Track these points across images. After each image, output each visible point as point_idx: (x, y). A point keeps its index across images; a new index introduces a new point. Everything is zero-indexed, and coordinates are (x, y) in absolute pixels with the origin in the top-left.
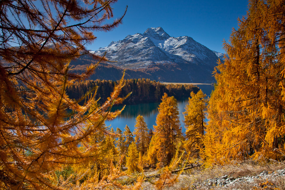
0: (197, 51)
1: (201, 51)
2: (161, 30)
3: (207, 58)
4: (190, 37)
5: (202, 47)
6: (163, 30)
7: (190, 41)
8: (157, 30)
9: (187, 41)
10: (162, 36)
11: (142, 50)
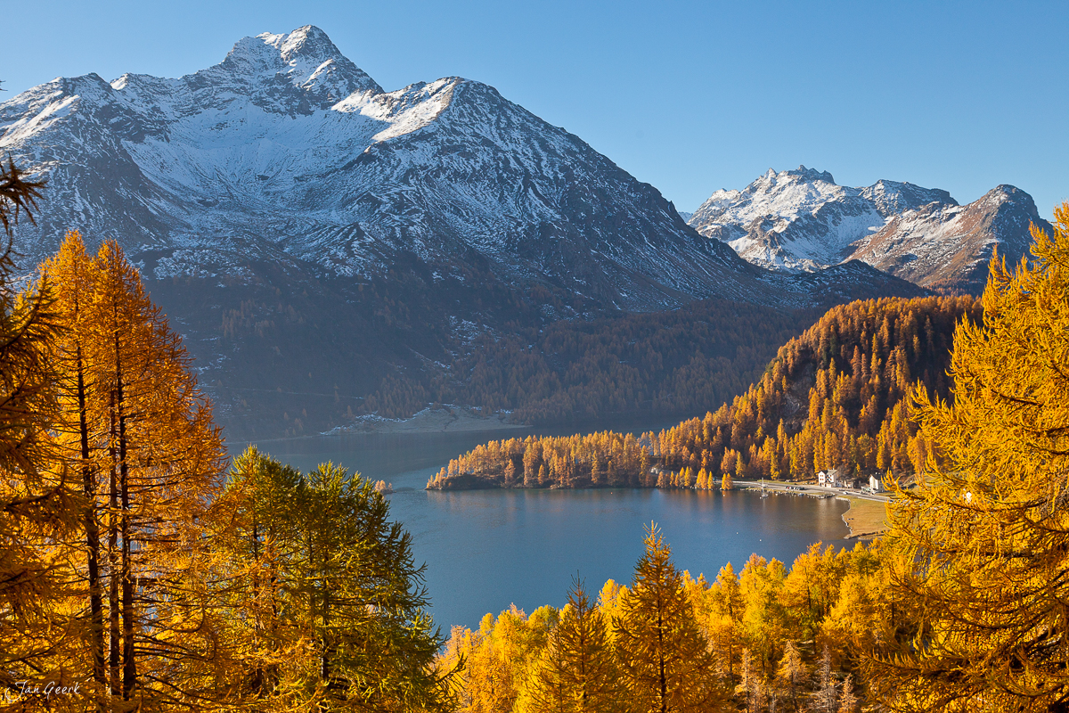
2: (316, 45)
4: (480, 85)
7: (471, 114)
8: (286, 48)
9: (444, 115)
10: (308, 84)
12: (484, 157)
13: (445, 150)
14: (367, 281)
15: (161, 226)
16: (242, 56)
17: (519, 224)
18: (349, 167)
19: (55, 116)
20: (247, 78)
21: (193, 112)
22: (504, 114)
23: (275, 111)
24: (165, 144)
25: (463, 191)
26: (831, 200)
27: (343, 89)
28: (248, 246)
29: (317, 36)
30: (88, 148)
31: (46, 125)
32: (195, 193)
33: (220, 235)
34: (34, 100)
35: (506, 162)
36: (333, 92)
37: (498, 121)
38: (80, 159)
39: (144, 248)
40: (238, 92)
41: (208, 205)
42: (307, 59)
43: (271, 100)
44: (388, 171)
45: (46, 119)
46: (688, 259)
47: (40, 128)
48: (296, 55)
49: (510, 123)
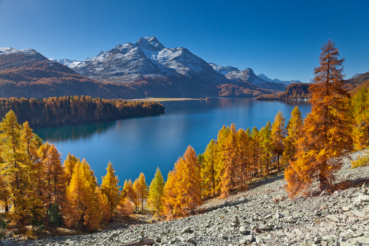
0: (193, 64)
1: (196, 64)
2: (155, 40)
3: (202, 71)
4: (186, 49)
5: (198, 60)
6: (158, 41)
7: (186, 53)
9: (182, 53)
10: (156, 46)
11: (130, 61)
12: (190, 60)
13: (184, 59)
16: (142, 40)
17: (199, 71)
35: (193, 61)
40: (143, 46)
48: (152, 41)
49: (191, 55)
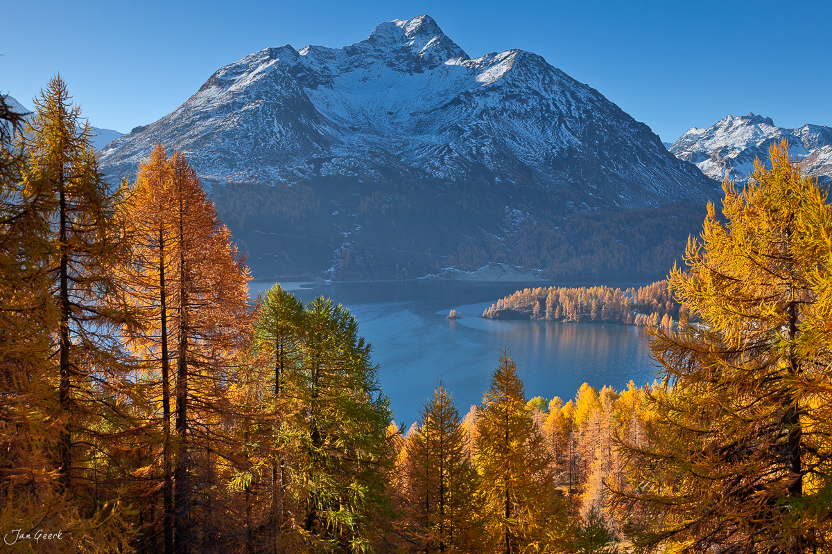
2: (429, 27)
6: (435, 27)
7: (526, 74)
8: (409, 30)
9: (508, 74)
10: (421, 53)
11: (206, 116)
12: (533, 102)
13: (507, 98)
14: (452, 182)
15: (326, 142)
16: (380, 34)
17: (554, 147)
18: (445, 107)
19: (264, 72)
20: (383, 49)
21: (348, 70)
22: (548, 74)
23: (400, 71)
24: (330, 90)
25: (518, 125)
26: (771, 137)
27: (443, 57)
28: (379, 156)
29: (428, 22)
30: (283, 92)
31: (259, 77)
32: (347, 122)
33: (361, 149)
34: (252, 61)
35: (548, 106)
36: (437, 58)
37: (544, 79)
38: (278, 99)
39: (315, 156)
40: (377, 58)
41: (355, 130)
42: (421, 36)
43: (398, 63)
44: (470, 110)
45: (259, 73)
46: (668, 174)
47: (255, 79)
48: (415, 34)
49: (551, 81)
